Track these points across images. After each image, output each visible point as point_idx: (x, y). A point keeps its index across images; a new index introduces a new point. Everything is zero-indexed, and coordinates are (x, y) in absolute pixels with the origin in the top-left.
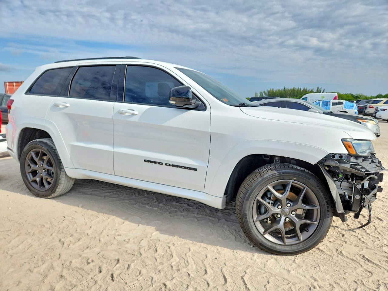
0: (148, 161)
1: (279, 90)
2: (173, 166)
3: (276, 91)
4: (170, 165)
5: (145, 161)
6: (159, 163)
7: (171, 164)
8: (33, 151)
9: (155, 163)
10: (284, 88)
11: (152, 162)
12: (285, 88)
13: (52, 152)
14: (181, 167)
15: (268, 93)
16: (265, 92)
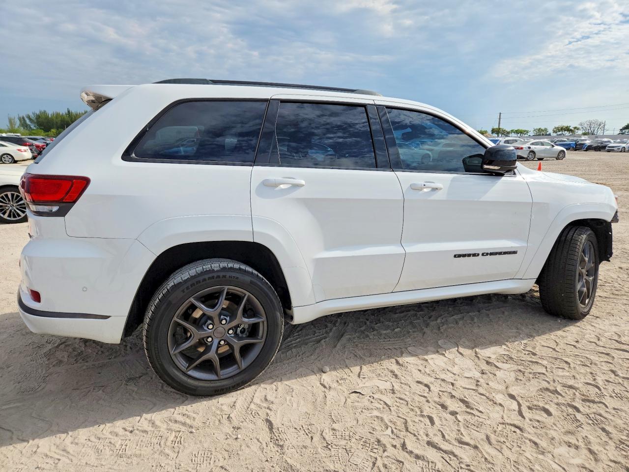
0: (460, 256)
1: (58, 115)
2: (491, 254)
3: (51, 115)
4: (487, 254)
5: (455, 256)
6: (474, 255)
7: (489, 253)
8: (193, 298)
9: (469, 255)
10: (67, 112)
11: (464, 256)
12: (69, 112)
13: (263, 284)
14: (500, 253)
15: (36, 119)
16: (29, 117)
